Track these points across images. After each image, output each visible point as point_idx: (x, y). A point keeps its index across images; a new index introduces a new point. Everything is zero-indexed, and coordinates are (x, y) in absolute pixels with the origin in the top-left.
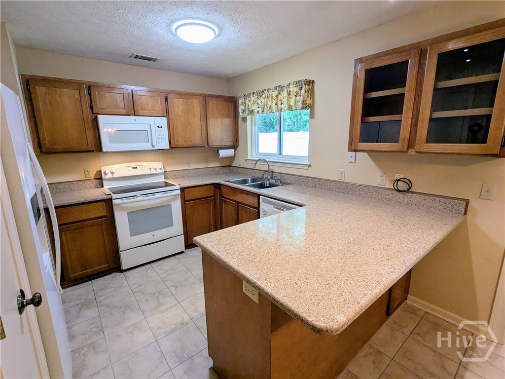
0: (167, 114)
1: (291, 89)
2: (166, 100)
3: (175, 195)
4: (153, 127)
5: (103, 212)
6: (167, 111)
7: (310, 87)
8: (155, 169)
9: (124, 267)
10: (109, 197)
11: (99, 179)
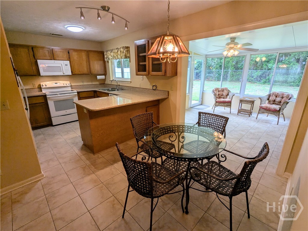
0: (69, 59)
1: (121, 50)
2: (69, 53)
3: (75, 95)
4: (63, 65)
5: (43, 101)
6: (69, 58)
7: (128, 49)
8: (66, 84)
9: (54, 124)
10: (45, 94)
11: (40, 88)
